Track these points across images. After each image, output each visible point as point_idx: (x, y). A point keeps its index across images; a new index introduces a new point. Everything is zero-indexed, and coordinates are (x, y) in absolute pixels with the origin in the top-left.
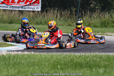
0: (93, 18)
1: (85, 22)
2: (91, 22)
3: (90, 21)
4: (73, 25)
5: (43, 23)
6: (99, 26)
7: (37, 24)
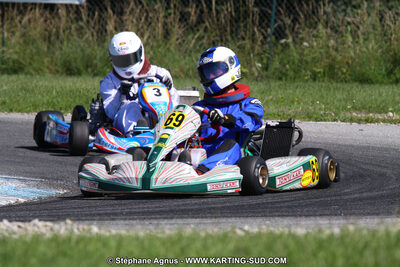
0: (350, 39)
1: (309, 59)
2: (339, 58)
3: (336, 50)
4: (253, 74)
5: (100, 65)
6: (380, 78)
7: (70, 70)
